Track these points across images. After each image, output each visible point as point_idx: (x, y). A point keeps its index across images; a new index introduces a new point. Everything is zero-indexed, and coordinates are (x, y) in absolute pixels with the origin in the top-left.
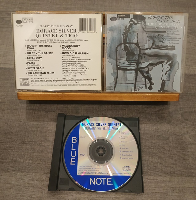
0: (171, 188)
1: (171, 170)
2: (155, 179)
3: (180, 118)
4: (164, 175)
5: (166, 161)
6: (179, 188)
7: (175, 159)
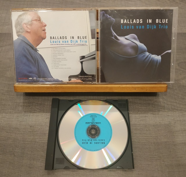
0: (173, 121)
1: (172, 107)
2: (159, 114)
3: (178, 67)
4: (167, 111)
5: (168, 100)
6: (180, 120)
7: (175, 99)
